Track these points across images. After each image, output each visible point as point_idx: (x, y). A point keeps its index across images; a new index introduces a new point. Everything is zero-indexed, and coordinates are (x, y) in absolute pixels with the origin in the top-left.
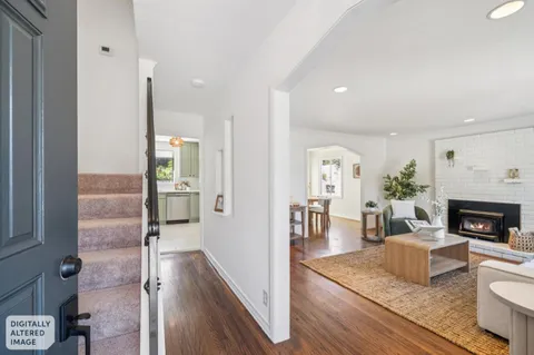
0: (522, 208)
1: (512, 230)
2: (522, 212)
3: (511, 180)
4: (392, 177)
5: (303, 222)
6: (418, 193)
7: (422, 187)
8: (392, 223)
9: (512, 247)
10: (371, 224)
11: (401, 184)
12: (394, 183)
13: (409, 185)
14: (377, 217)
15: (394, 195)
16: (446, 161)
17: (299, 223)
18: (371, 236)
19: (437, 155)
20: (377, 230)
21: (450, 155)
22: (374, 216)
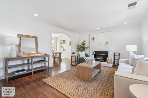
0: (109, 52)
1: (107, 58)
2: (109, 53)
3: (106, 45)
4: (79, 45)
5: (48, 61)
6: (86, 50)
7: (87, 48)
8: (79, 59)
9: (107, 63)
10: (73, 60)
11: (82, 47)
12: (80, 47)
13: (84, 47)
14: (75, 57)
15: (80, 50)
16: (93, 40)
17: (47, 61)
18: (73, 64)
19: (90, 39)
20: (75, 61)
21: (93, 38)
22: (74, 57)
